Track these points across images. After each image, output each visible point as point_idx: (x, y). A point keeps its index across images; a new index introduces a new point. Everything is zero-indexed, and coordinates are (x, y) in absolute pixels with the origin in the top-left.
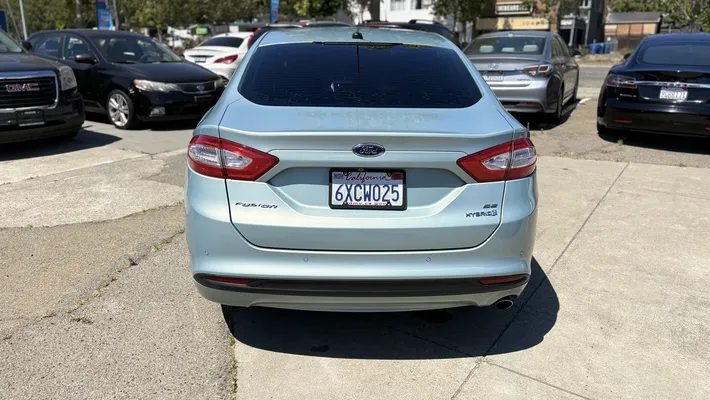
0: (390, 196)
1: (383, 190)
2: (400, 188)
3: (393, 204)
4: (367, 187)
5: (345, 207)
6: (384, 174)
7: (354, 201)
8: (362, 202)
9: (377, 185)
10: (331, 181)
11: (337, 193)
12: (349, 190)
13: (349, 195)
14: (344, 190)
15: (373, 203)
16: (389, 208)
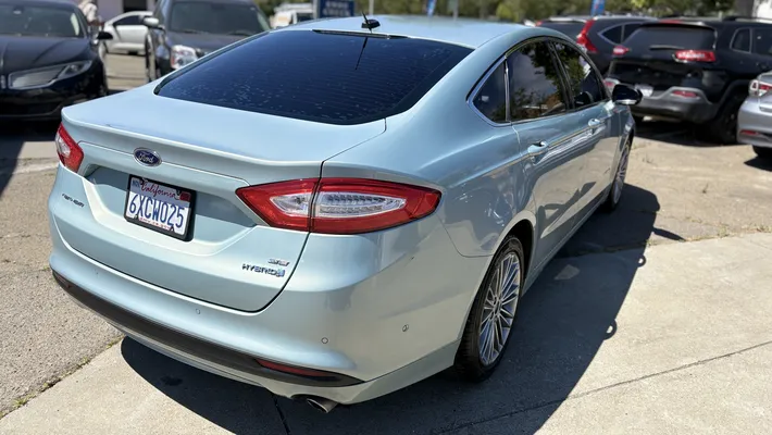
0: (175, 220)
1: (171, 210)
2: (185, 212)
3: (177, 230)
4: (158, 202)
5: (136, 221)
6: (174, 191)
7: (144, 217)
8: (151, 221)
9: (165, 203)
10: (129, 188)
11: (132, 203)
12: (142, 202)
13: (141, 209)
14: (137, 202)
15: (160, 224)
16: (171, 233)
